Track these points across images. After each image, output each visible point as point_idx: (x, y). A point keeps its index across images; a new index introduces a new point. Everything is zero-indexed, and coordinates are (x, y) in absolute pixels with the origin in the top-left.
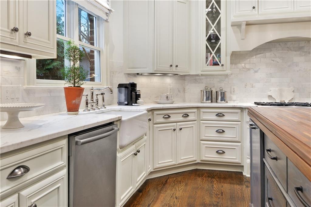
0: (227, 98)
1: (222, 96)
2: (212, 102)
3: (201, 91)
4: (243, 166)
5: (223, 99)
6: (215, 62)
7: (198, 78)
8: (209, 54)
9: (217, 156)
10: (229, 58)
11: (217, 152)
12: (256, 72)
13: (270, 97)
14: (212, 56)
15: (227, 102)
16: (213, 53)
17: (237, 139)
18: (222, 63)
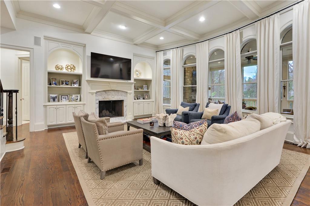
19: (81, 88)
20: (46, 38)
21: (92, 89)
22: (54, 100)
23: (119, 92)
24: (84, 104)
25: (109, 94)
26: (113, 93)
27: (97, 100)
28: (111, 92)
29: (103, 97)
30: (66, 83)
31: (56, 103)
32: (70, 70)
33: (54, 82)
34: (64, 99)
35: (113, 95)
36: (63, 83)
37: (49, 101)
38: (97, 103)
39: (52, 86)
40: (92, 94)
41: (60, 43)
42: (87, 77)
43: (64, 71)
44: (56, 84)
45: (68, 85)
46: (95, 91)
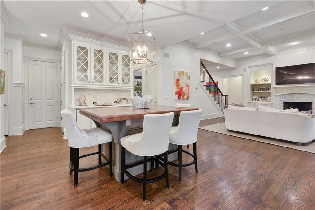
19: (270, 92)
20: (249, 67)
21: (276, 93)
22: (255, 100)
23: (306, 95)
24: (272, 104)
25: (293, 96)
26: (298, 95)
27: (281, 101)
28: (295, 95)
29: (287, 99)
30: (263, 90)
31: (257, 102)
32: (263, 82)
33: (255, 90)
34: (260, 100)
35: (298, 98)
36: (261, 90)
37: (252, 100)
38: (282, 103)
39: (254, 92)
40: (277, 96)
41: (256, 67)
42: (274, 85)
43: (261, 83)
44: (257, 91)
45: (264, 91)
46: (279, 94)
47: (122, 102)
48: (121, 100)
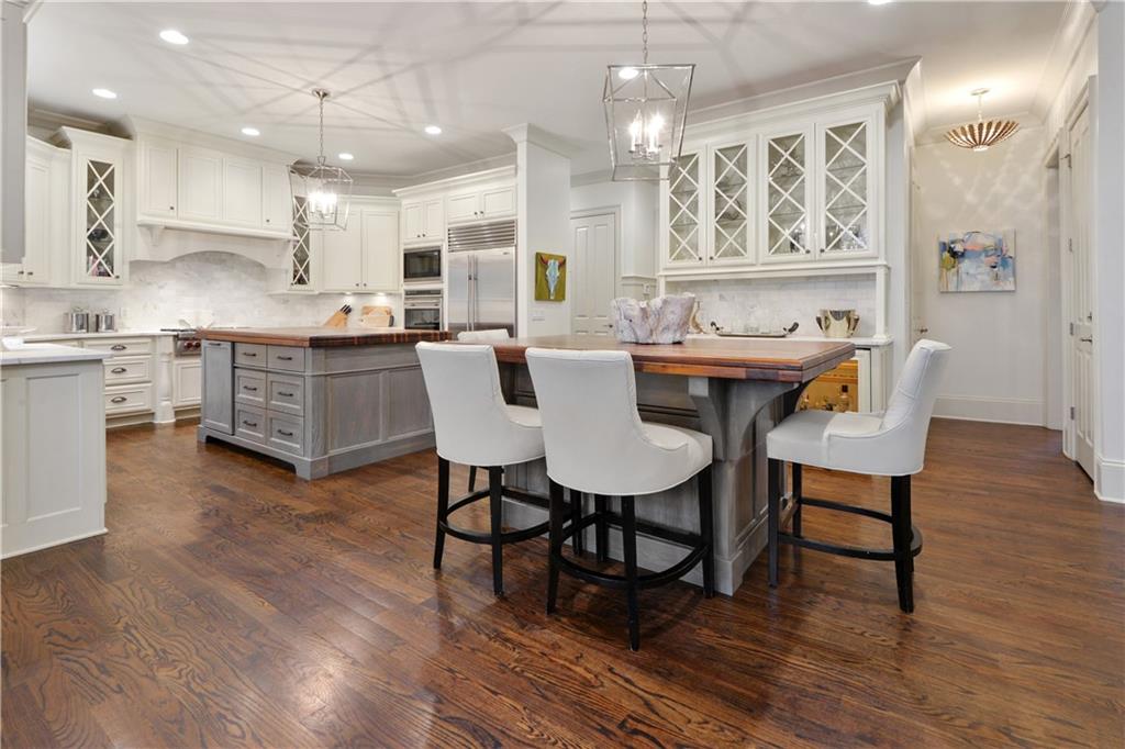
0: (116, 326)
1: (109, 322)
2: (88, 331)
3: (67, 314)
4: (153, 414)
5: (110, 327)
6: (102, 270)
7: (55, 292)
8: (92, 258)
9: (116, 406)
10: (127, 267)
11: (113, 401)
12: (161, 287)
13: (182, 322)
14: (97, 262)
15: (117, 331)
16: (100, 258)
17: (146, 379)
18: (116, 273)
47: (831, 327)
48: (826, 318)
